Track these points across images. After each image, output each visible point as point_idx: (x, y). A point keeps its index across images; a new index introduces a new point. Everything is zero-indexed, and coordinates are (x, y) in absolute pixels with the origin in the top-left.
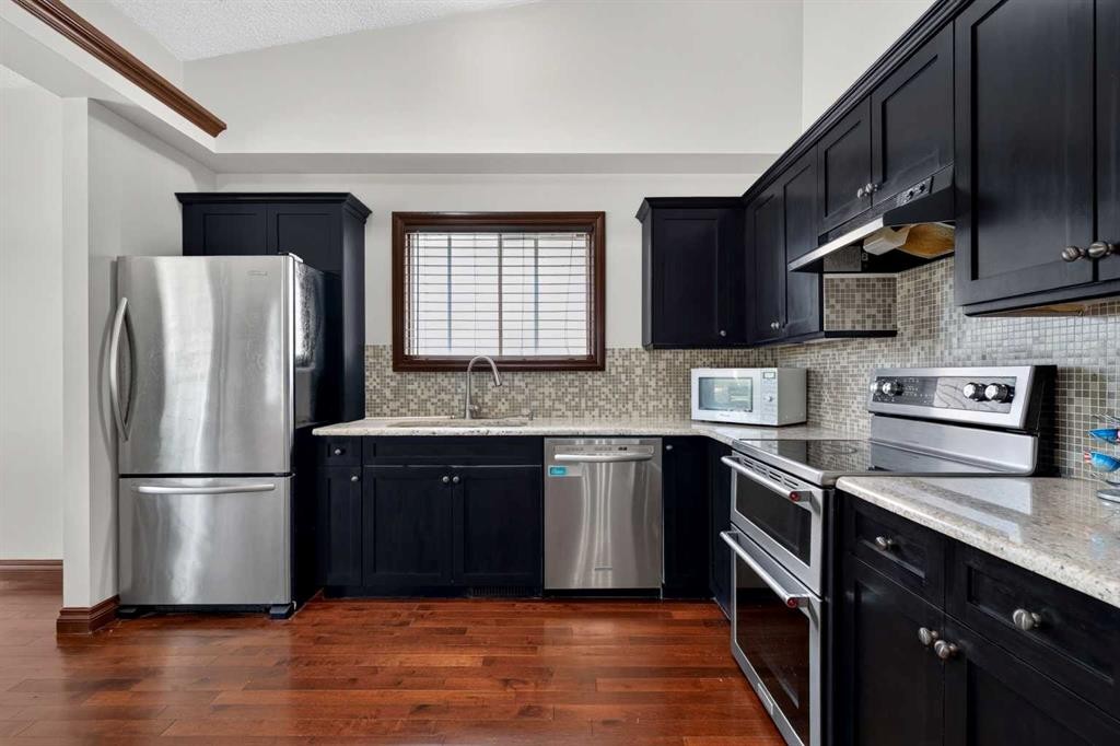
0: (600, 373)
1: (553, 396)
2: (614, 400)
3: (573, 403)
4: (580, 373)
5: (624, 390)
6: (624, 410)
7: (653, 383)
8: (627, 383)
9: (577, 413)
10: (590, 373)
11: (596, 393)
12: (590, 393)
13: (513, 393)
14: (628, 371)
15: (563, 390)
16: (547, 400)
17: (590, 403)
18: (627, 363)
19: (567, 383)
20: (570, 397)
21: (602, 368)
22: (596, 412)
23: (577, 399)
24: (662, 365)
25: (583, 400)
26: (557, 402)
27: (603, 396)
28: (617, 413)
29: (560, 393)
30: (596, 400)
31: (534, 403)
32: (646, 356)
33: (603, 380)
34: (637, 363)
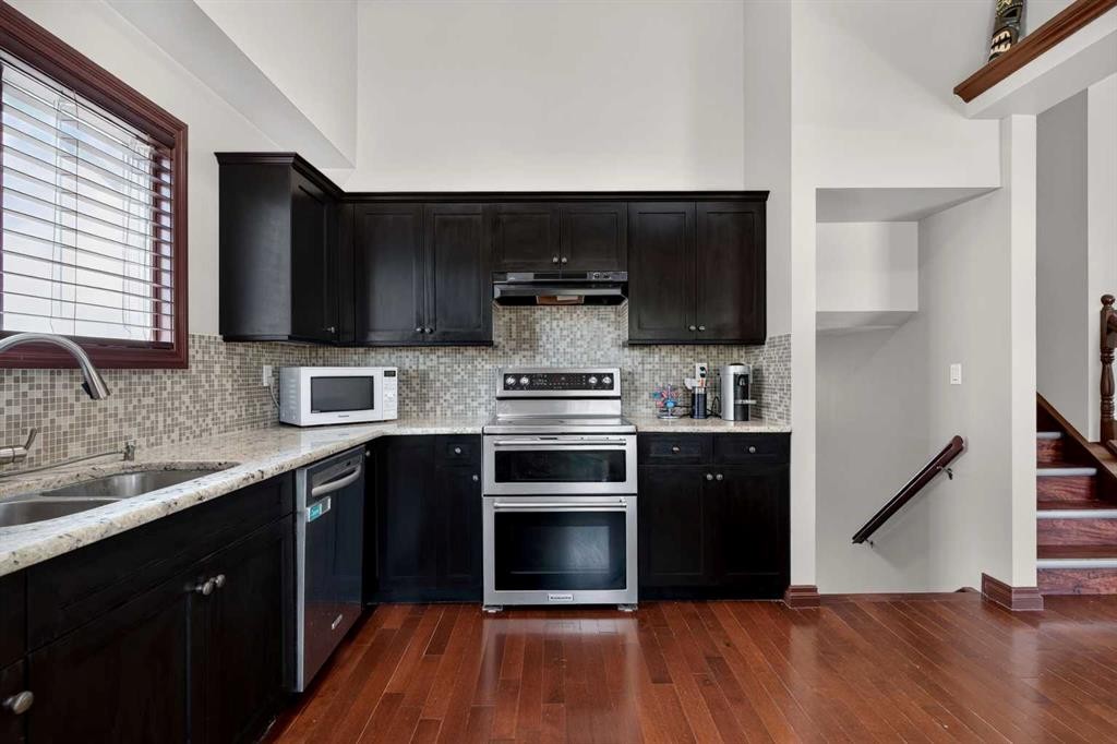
0: (180, 372)
1: (121, 412)
2: (194, 413)
3: (148, 424)
4: (158, 372)
5: (204, 397)
6: (204, 426)
7: (229, 386)
8: (207, 387)
9: (152, 439)
10: (169, 371)
11: (177, 404)
12: (169, 405)
13: (52, 414)
14: (208, 370)
15: (135, 402)
16: (111, 421)
17: (169, 421)
18: (206, 358)
19: (140, 389)
20: (144, 412)
21: (184, 365)
22: (175, 436)
23: (153, 417)
24: (237, 361)
25: (161, 415)
26: (125, 424)
27: (184, 409)
28: (198, 432)
29: (130, 408)
30: (176, 414)
31: (92, 431)
32: (223, 348)
33: (184, 382)
34: (216, 359)
